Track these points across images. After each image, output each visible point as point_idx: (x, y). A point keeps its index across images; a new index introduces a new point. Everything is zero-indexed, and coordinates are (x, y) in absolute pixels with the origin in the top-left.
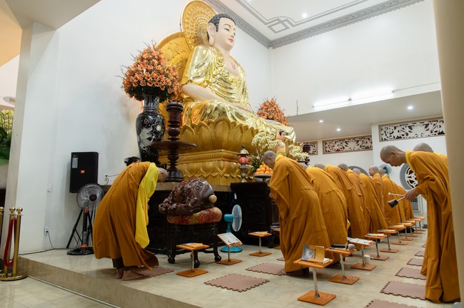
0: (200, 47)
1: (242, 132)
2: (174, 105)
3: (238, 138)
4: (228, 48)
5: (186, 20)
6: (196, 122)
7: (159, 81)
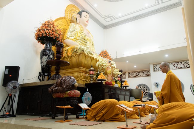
0: (73, 24)
1: (91, 60)
2: (59, 44)
3: (89, 62)
4: (86, 25)
5: (67, 12)
6: (70, 55)
7: (53, 34)
